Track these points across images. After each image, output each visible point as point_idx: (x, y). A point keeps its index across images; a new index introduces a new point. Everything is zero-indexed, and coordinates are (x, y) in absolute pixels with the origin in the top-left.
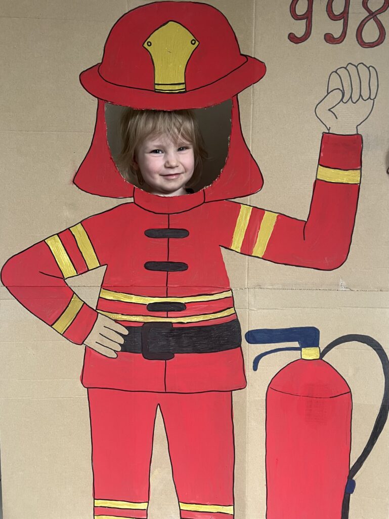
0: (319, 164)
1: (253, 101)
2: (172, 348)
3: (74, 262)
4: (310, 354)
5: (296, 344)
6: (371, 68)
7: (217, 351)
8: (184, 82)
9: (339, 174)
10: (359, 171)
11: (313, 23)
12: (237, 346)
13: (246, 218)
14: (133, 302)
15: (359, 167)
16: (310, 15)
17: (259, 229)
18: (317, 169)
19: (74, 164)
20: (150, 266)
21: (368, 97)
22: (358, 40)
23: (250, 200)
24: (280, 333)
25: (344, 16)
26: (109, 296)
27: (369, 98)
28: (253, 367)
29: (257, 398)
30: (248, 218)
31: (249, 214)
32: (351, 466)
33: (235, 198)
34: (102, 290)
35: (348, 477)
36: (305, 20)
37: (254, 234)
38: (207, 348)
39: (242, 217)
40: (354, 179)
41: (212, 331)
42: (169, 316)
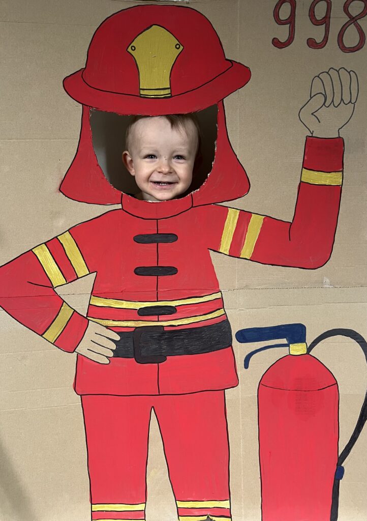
0: (304, 167)
3: (63, 271)
4: (298, 349)
5: (284, 341)
6: (351, 72)
7: (209, 352)
8: (169, 87)
9: (322, 176)
10: (341, 173)
11: (296, 28)
12: (228, 345)
13: (233, 221)
14: (124, 307)
16: (293, 20)
17: (247, 231)
18: (302, 172)
19: (60, 171)
20: (140, 271)
22: (339, 45)
23: (237, 204)
24: (268, 331)
25: (326, 21)
26: (99, 302)
27: (350, 102)
28: (244, 365)
29: (250, 396)
30: (236, 221)
31: (237, 217)
32: (340, 454)
33: (222, 202)
34: (92, 297)
35: (337, 464)
36: (289, 25)
37: (242, 237)
38: (199, 350)
39: (230, 220)
40: (336, 181)
41: (203, 333)
42: (160, 320)
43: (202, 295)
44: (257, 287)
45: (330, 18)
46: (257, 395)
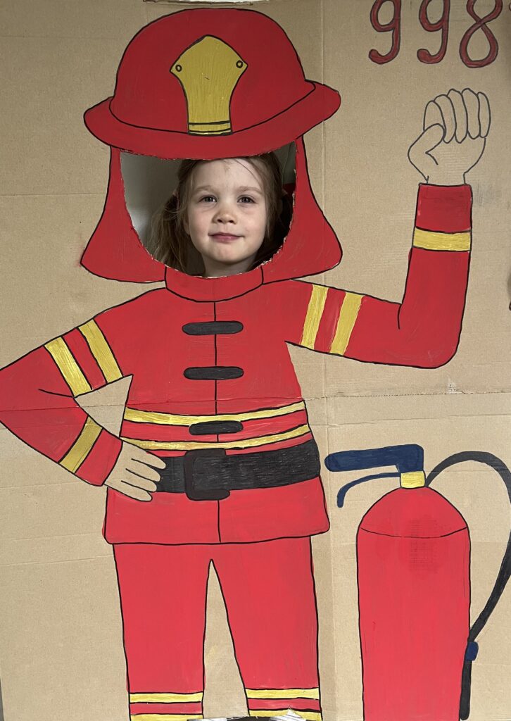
0: (416, 226)
1: (325, 145)
2: (226, 483)
3: (86, 373)
4: (412, 480)
5: (393, 469)
6: (480, 95)
7: (288, 484)
8: (228, 119)
9: (441, 238)
10: (469, 234)
11: (401, 35)
12: (314, 475)
13: (320, 303)
14: (170, 423)
15: (469, 229)
16: (398, 25)
17: (339, 317)
18: (414, 233)
19: (81, 237)
20: (191, 374)
21: (477, 135)
22: (462, 58)
23: (325, 278)
24: (371, 455)
25: (443, 25)
26: (136, 417)
27: (479, 135)
28: (338, 502)
29: (344, 544)
30: (323, 303)
31: (325, 297)
32: (472, 625)
33: (304, 276)
34: (127, 409)
35: (469, 638)
36: (391, 32)
37: (332, 324)
38: (273, 481)
39: (315, 302)
40: (462, 245)
41: (280, 458)
42: (220, 440)
43: (278, 406)
44: (354, 394)
45: (448, 21)
46: (355, 543)
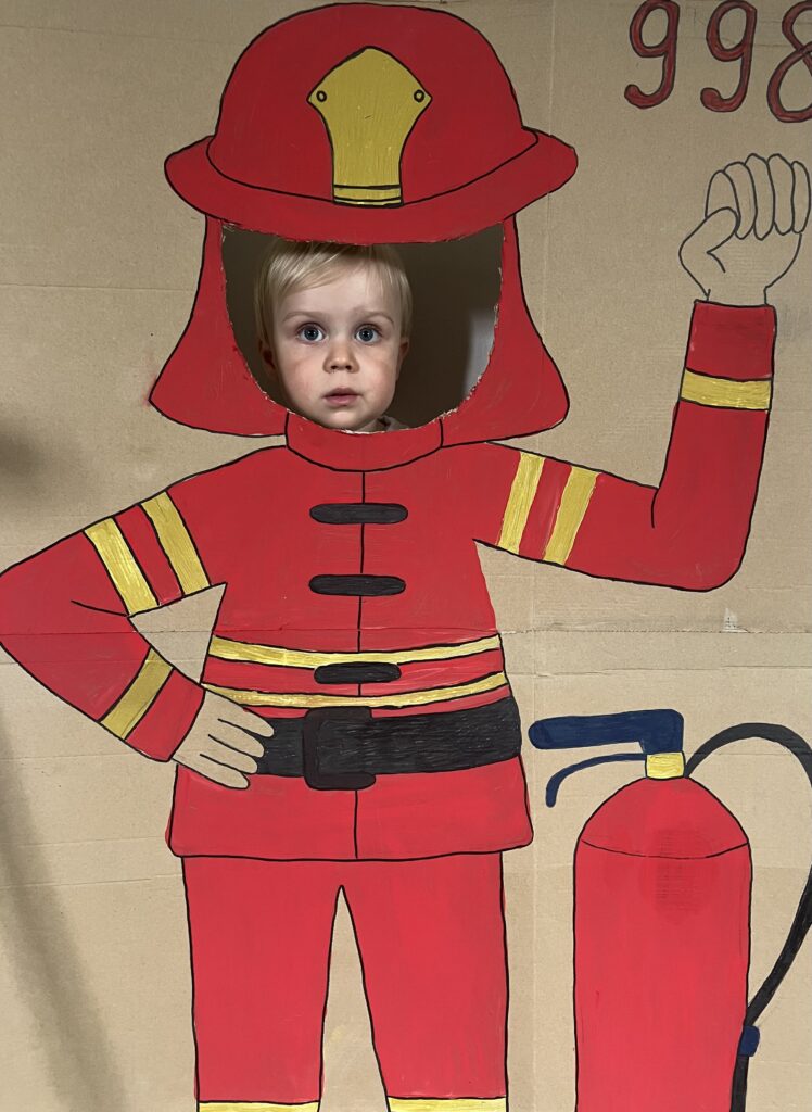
0: (685, 367)
1: (549, 231)
2: (371, 763)
3: (150, 578)
4: (664, 766)
5: (635, 747)
6: (795, 165)
7: (468, 768)
8: (397, 182)
9: (726, 389)
10: (768, 383)
11: (677, 66)
12: (511, 754)
13: (530, 483)
14: (284, 664)
16: (672, 46)
17: (559, 504)
18: (683, 378)
19: (152, 359)
20: (323, 585)
21: (789, 227)
22: (770, 105)
23: (541, 443)
24: (600, 725)
25: (743, 51)
26: (230, 651)
27: (792, 229)
28: (547, 798)
29: (555, 866)
30: (536, 481)
31: (539, 472)
32: (750, 999)
33: (508, 438)
34: (215, 638)
35: (745, 1021)
36: (662, 58)
37: (549, 514)
38: (447, 762)
39: (523, 478)
40: (756, 401)
41: (457, 725)
42: (363, 693)
43: (458, 641)
44: (578, 627)
45: (752, 45)
46: (572, 864)
